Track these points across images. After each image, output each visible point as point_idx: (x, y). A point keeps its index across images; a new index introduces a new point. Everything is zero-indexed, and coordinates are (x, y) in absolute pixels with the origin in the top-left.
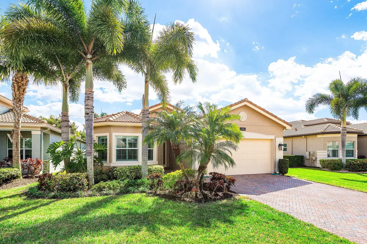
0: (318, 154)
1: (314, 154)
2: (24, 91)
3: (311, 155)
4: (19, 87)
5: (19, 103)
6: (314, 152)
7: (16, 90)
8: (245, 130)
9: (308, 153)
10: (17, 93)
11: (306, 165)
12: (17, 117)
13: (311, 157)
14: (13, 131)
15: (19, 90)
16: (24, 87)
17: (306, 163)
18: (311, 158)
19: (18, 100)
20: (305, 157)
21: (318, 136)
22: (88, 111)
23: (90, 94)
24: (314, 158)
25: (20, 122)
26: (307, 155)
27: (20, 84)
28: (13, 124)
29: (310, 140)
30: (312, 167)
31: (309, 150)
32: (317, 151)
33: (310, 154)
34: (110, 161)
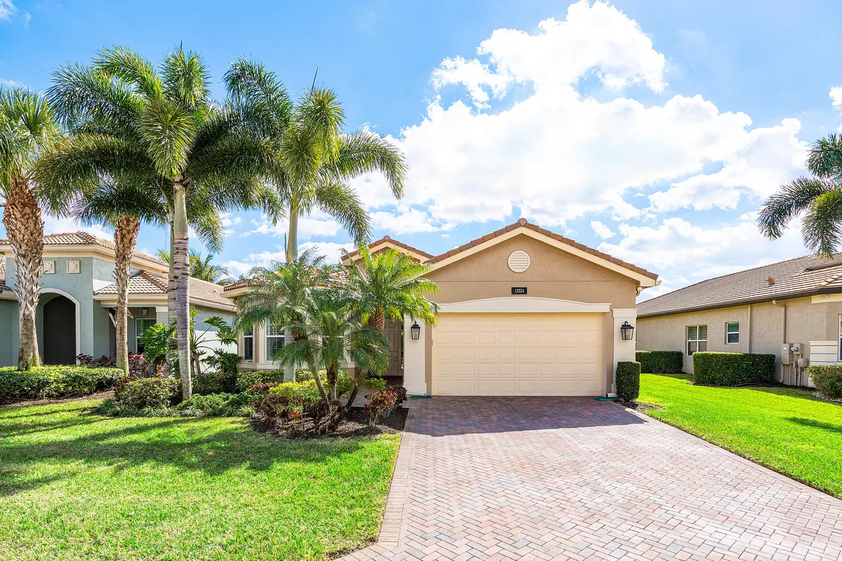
0: (813, 350)
1: (803, 350)
2: (130, 242)
3: (795, 353)
4: (123, 237)
5: (124, 263)
6: (802, 345)
7: (119, 240)
8: (525, 293)
9: (785, 348)
10: (121, 246)
11: (781, 381)
12: (121, 285)
13: (795, 359)
14: (117, 308)
15: (122, 240)
16: (131, 235)
17: (784, 376)
18: (794, 363)
19: (122, 257)
20: (780, 359)
21: (816, 300)
22: (177, 273)
23: (180, 243)
24: (801, 361)
25: (126, 293)
26: (783, 352)
27: (124, 232)
28: (116, 297)
29: (795, 309)
30: (796, 387)
31: (790, 339)
32: (812, 343)
33: (791, 352)
34: (257, 361)
